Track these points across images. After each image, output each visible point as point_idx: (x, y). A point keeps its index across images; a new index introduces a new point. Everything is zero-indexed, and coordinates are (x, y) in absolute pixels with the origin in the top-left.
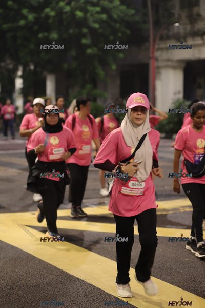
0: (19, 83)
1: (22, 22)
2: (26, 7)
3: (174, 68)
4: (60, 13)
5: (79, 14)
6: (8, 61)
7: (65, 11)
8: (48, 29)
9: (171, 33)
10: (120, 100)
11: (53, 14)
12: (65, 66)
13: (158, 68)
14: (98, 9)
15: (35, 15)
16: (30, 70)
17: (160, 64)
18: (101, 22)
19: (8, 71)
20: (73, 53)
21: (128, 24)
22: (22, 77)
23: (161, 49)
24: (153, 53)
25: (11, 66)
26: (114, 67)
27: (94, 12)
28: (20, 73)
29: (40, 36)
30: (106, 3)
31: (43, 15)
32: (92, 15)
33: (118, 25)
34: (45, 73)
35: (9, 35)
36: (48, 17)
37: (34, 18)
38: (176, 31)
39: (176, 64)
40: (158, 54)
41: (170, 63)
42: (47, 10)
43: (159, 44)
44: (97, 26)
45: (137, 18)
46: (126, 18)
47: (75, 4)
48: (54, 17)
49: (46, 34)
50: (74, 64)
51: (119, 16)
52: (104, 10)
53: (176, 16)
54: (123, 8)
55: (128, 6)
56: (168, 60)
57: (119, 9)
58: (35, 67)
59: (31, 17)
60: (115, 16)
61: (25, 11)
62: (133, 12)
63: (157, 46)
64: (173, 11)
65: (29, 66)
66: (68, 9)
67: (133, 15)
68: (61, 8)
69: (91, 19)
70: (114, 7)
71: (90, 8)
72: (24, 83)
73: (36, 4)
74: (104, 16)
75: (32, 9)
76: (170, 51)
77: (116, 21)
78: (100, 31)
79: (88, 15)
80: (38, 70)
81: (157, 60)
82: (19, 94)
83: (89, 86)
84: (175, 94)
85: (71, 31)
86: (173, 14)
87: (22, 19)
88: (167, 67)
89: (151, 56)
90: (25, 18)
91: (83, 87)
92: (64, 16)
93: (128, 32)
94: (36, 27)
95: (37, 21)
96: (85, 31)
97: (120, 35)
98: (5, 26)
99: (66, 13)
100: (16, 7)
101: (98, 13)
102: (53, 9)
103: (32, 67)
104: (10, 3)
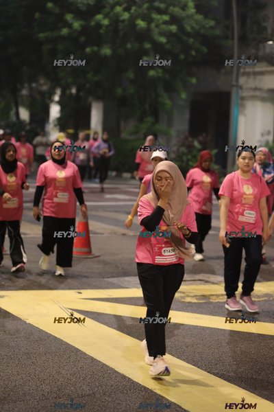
0: (55, 111)
1: (65, 31)
2: (70, 12)
3: (263, 100)
4: (116, 21)
5: (141, 24)
6: (42, 81)
7: (121, 18)
8: (99, 42)
9: (261, 53)
10: (190, 139)
11: (106, 22)
12: (119, 91)
13: (243, 98)
14: (166, 18)
15: (82, 23)
16: (71, 94)
17: (245, 94)
18: (169, 35)
19: (42, 94)
20: (131, 75)
21: (205, 39)
22: (59, 103)
23: (248, 74)
24: (237, 80)
25: (45, 88)
26: (184, 96)
27: (161, 21)
28: (57, 98)
29: (88, 50)
30: (176, 10)
31: (93, 23)
32: (157, 26)
33: (191, 40)
34: (90, 99)
35: (46, 48)
36: (99, 26)
37: (81, 26)
38: (268, 50)
39: (265, 95)
40: (242, 80)
41: (258, 93)
42: (99, 17)
43: (244, 68)
44: (163, 40)
45: (217, 32)
46: (202, 31)
47: (135, 10)
48: (107, 26)
49: (95, 48)
50: (131, 90)
51: (192, 28)
52: (174, 20)
53: (269, 31)
54: (199, 17)
55: (206, 15)
56: (256, 89)
57: (193, 18)
58: (78, 91)
59: (77, 25)
60: (188, 29)
61: (69, 17)
62: (212, 23)
63: (242, 70)
64: (264, 24)
65: (70, 89)
66: (126, 16)
67: (211, 28)
68: (118, 15)
69: (156, 31)
70: (188, 17)
71: (155, 16)
72: (62, 111)
73: (84, 9)
74: (174, 28)
75: (79, 14)
76: (259, 77)
77: (188, 35)
78: (168, 46)
79: (153, 25)
80: (81, 94)
81: (241, 88)
82: (55, 126)
83: (150, 119)
84: (262, 135)
85: (129, 46)
86: (265, 29)
87: (65, 27)
88: (254, 98)
89: (234, 83)
90: (69, 26)
91: (141, 120)
92: (121, 26)
93: (205, 50)
94: (82, 39)
95: (84, 30)
96: (148, 46)
97: (193, 53)
98: (41, 35)
99: (123, 21)
100: (57, 10)
101: (165, 23)
102: (106, 16)
103: (74, 91)
104: (50, 5)
